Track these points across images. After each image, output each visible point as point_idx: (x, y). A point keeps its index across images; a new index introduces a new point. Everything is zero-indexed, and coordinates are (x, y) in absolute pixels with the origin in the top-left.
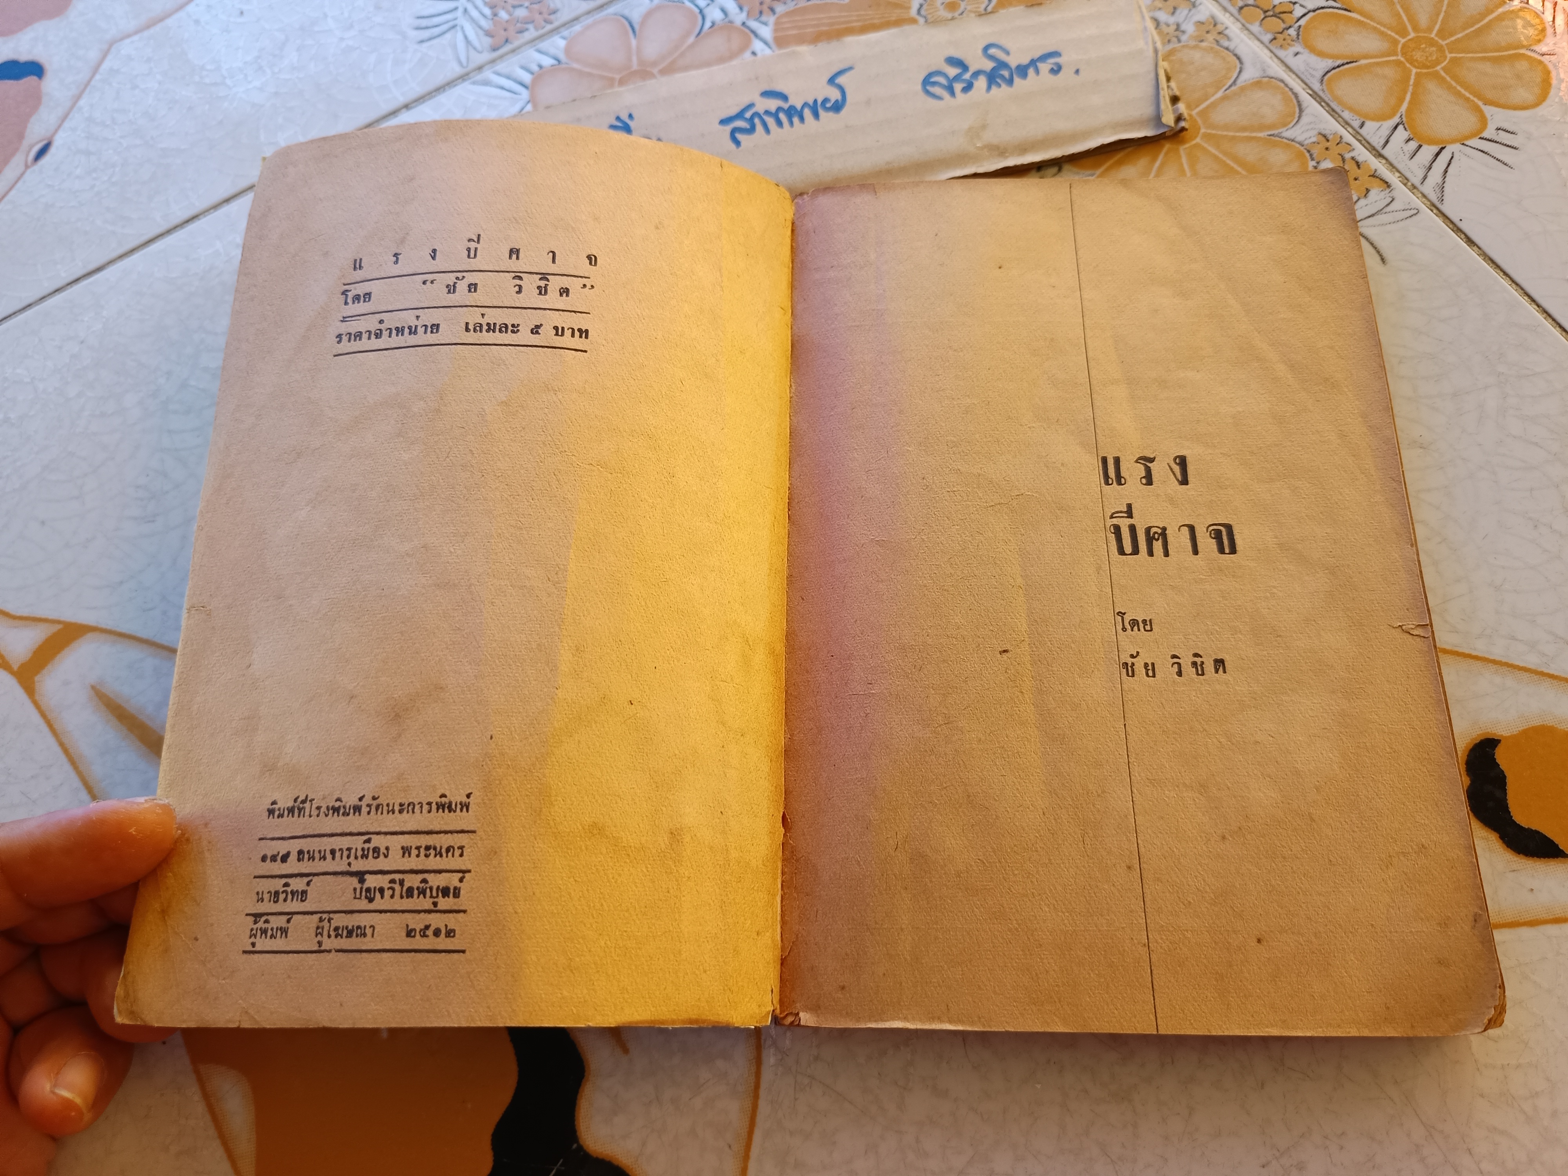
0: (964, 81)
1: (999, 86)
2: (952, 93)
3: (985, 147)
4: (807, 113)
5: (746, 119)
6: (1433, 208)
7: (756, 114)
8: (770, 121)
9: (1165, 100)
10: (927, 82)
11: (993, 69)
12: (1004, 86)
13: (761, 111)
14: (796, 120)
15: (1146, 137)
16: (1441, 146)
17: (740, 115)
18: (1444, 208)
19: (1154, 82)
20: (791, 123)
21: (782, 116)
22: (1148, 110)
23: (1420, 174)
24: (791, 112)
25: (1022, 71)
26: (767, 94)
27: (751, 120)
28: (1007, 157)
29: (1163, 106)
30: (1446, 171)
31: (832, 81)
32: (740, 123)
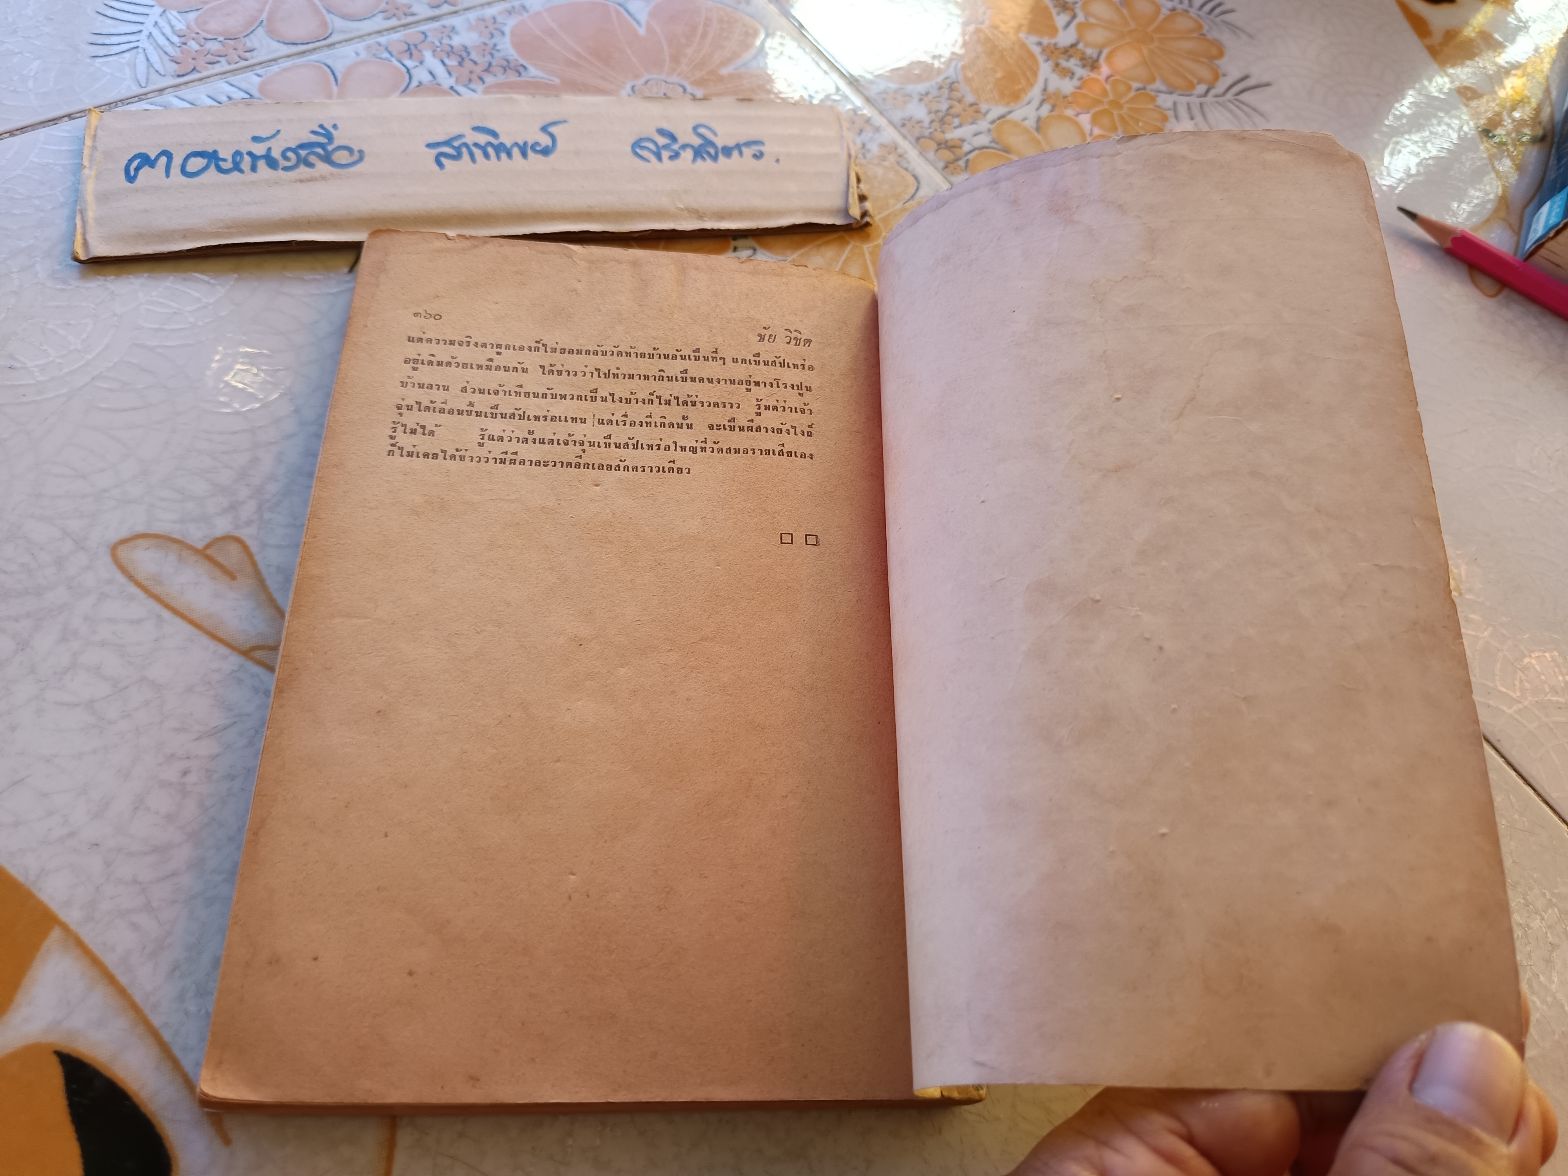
0: (672, 150)
1: (703, 159)
2: (659, 158)
3: (687, 209)
4: (516, 151)
5: (453, 147)
7: (466, 145)
8: (478, 153)
9: (854, 197)
10: (637, 145)
11: (701, 145)
12: (709, 161)
13: (470, 142)
14: (503, 156)
15: (834, 225)
17: (447, 143)
19: (845, 181)
20: (498, 157)
21: (490, 150)
22: (837, 202)
24: (500, 149)
25: (727, 151)
26: (476, 129)
27: (458, 149)
28: (706, 221)
29: (851, 200)
31: (544, 129)
32: (446, 150)
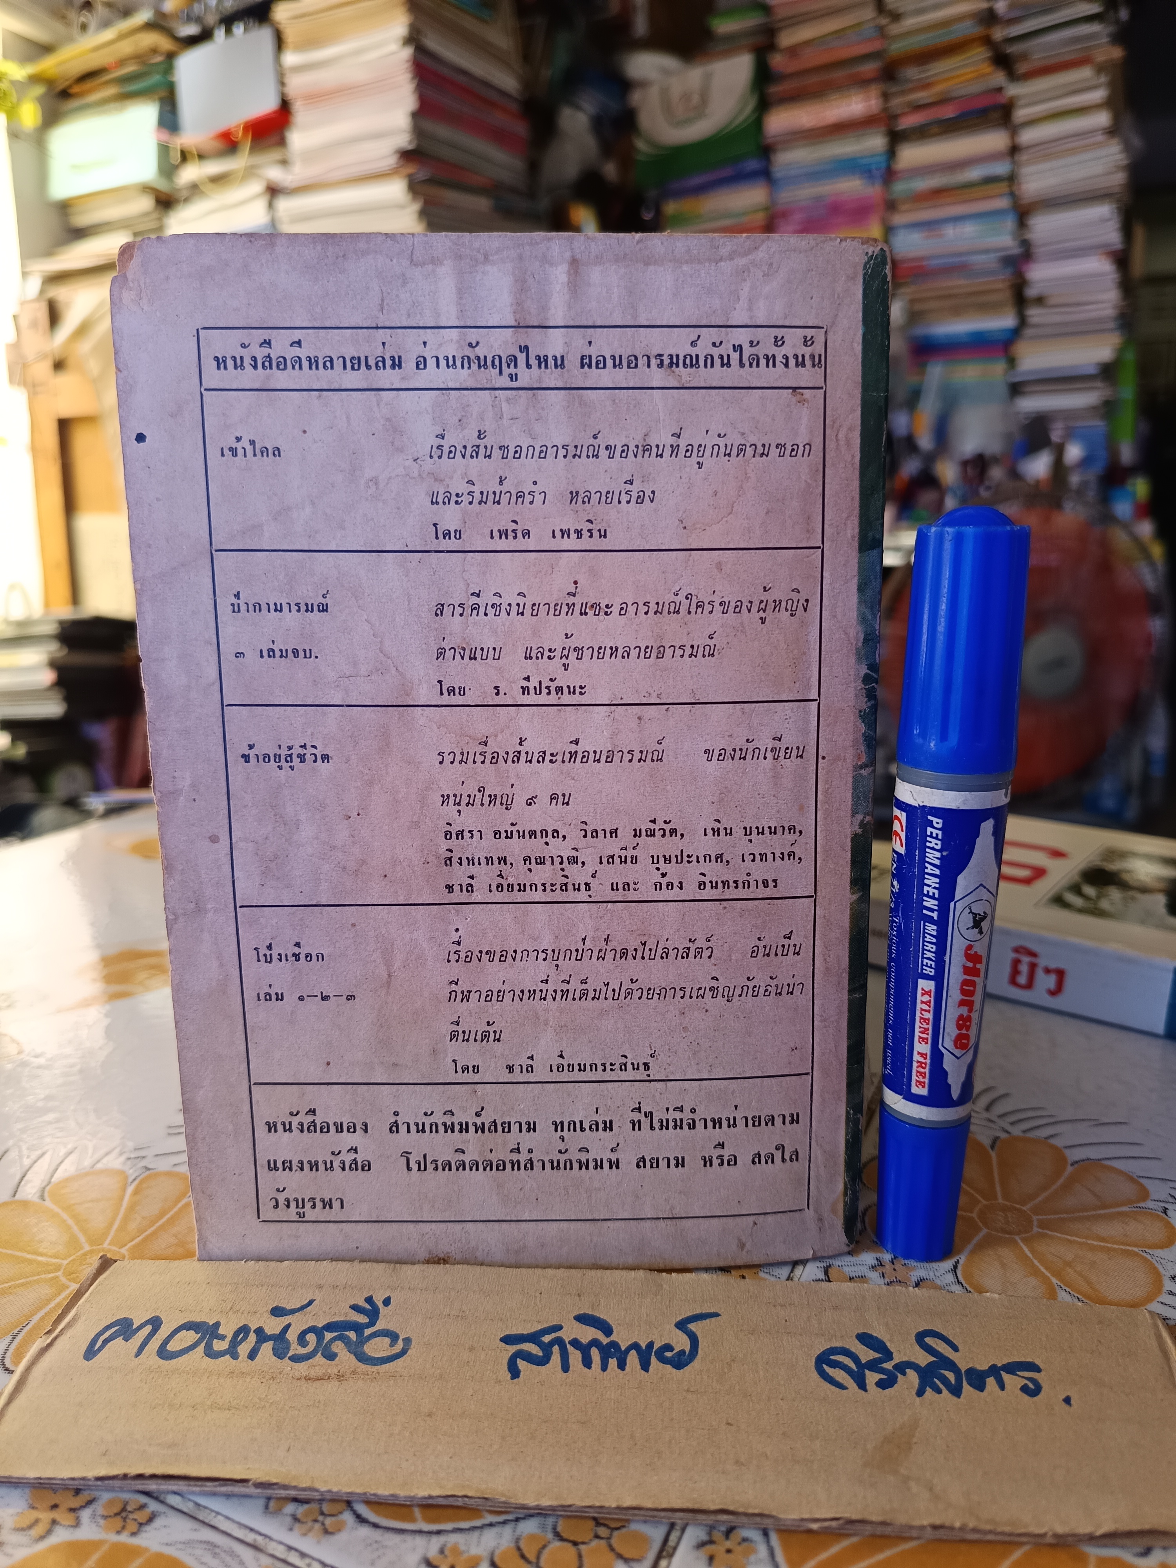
0: (883, 1372)
2: (862, 1386)
4: (633, 1358)
5: (540, 1344)
7: (559, 1342)
8: (575, 1356)
10: (824, 1360)
11: (930, 1365)
12: (945, 1393)
13: (567, 1339)
14: (613, 1363)
17: (533, 1338)
20: (604, 1367)
21: (595, 1353)
24: (610, 1352)
25: (977, 1379)
26: (583, 1319)
27: (547, 1349)
31: (681, 1325)
32: (532, 1348)
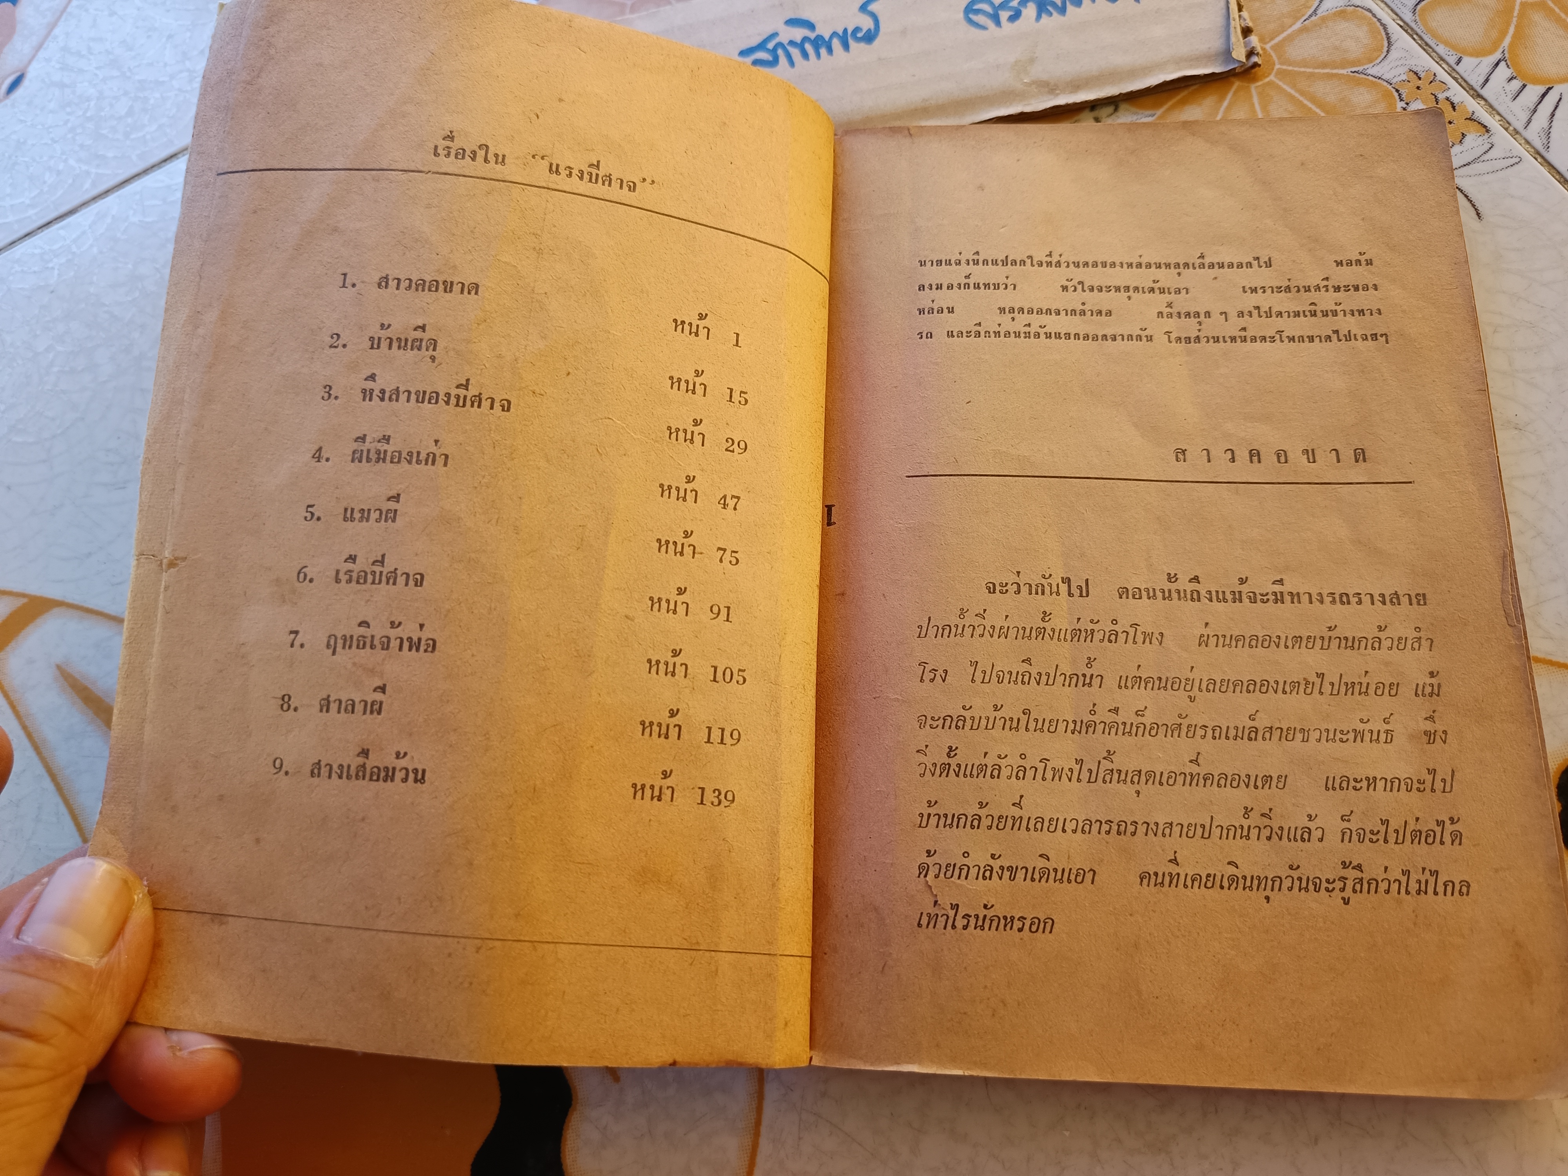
0: (1011, 8)
1: (1051, 14)
2: (998, 23)
3: (1034, 82)
4: (836, 43)
5: (768, 50)
6: (1537, 156)
7: (780, 45)
8: (795, 52)
9: (1236, 32)
10: (970, 9)
12: (1055, 14)
13: (785, 42)
14: (823, 51)
15: (1213, 74)
16: (1547, 87)
17: (761, 46)
18: (1551, 156)
19: (1224, 11)
20: (818, 55)
21: (808, 47)
22: (1216, 44)
23: (1524, 118)
24: (820, 43)
26: (792, 22)
27: (774, 51)
28: (1058, 95)
29: (1233, 39)
30: (1553, 115)
31: (864, 8)
32: (762, 55)
